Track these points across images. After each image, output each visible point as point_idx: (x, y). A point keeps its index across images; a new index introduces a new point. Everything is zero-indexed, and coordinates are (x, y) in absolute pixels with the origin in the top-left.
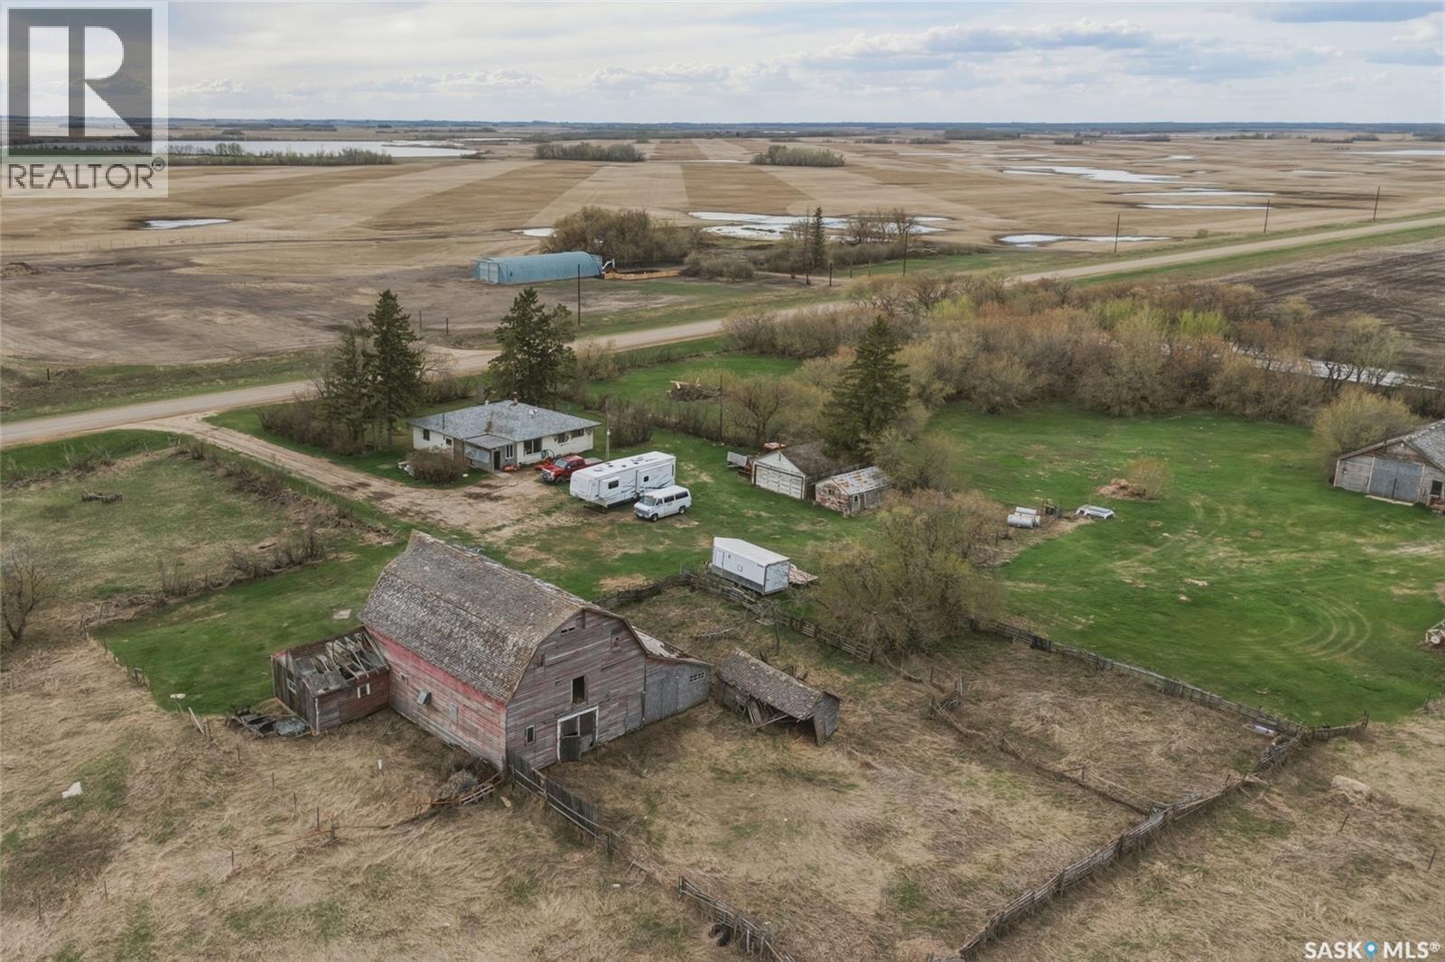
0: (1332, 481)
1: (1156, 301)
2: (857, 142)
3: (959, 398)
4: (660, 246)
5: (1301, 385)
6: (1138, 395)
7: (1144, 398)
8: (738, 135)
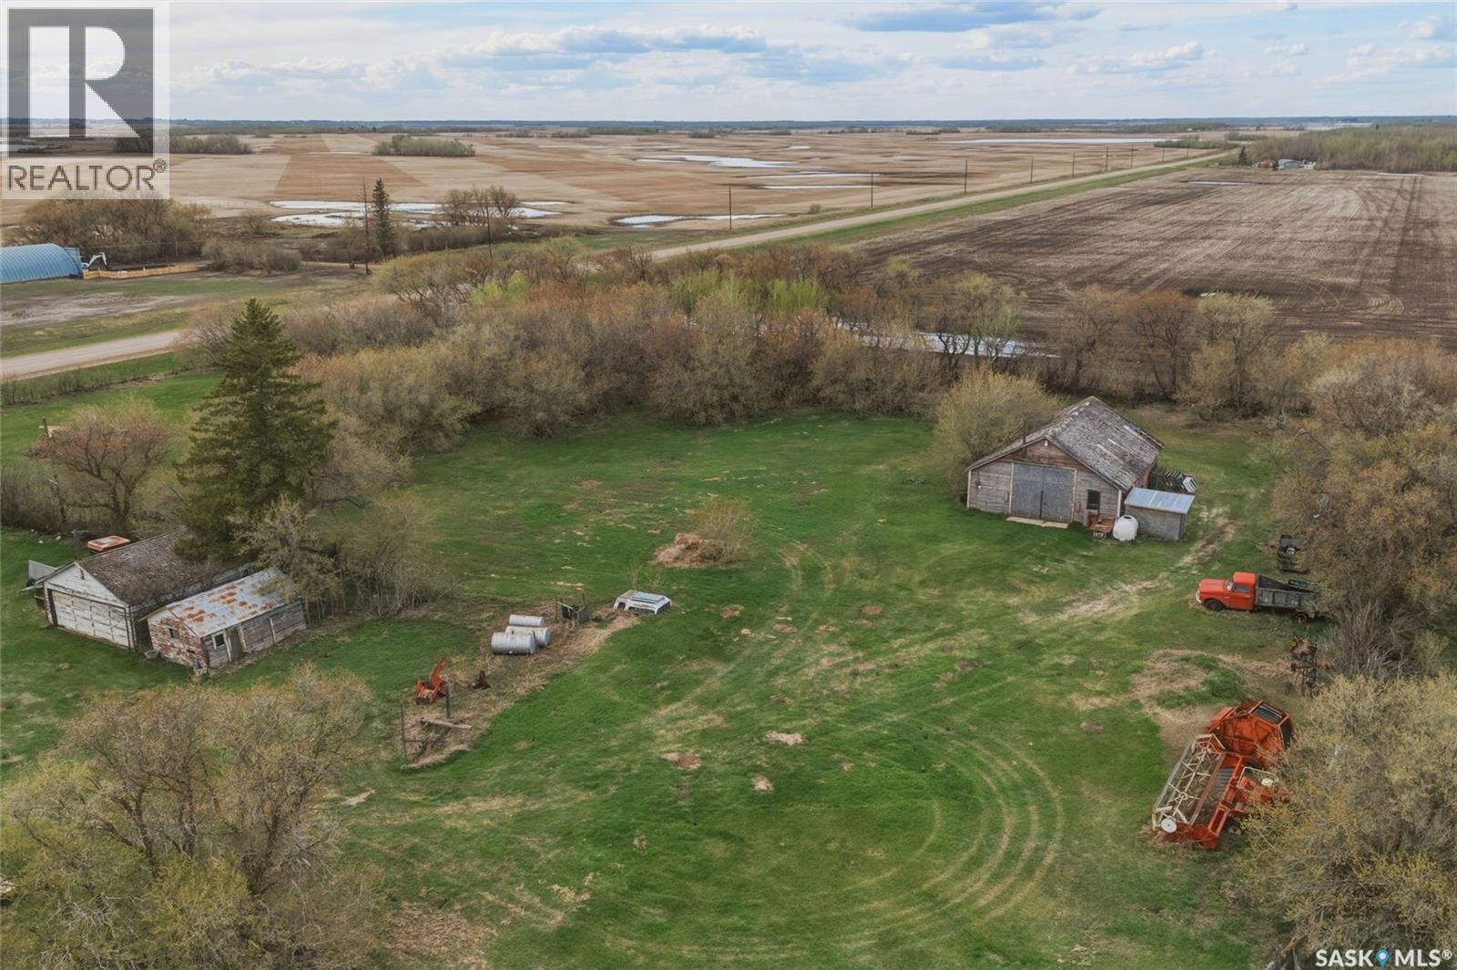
0: (964, 499)
1: (746, 270)
2: (498, 136)
3: (488, 419)
4: (183, 235)
5: (914, 365)
6: (726, 394)
7: (735, 398)
8: (374, 130)
